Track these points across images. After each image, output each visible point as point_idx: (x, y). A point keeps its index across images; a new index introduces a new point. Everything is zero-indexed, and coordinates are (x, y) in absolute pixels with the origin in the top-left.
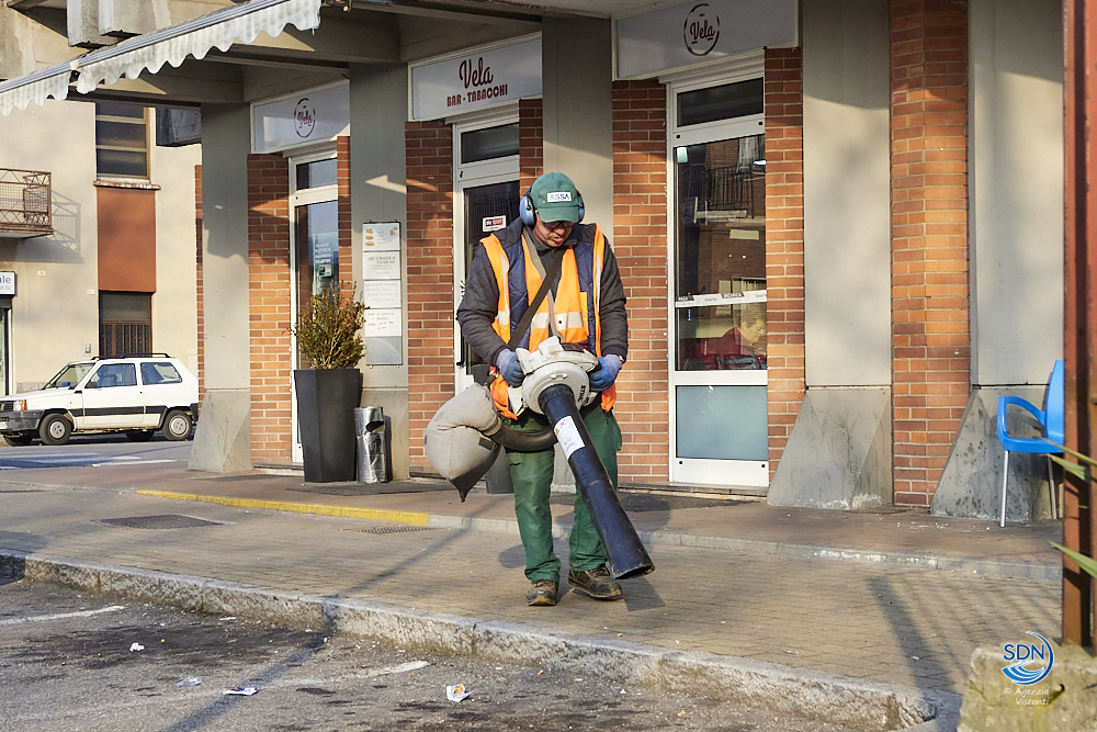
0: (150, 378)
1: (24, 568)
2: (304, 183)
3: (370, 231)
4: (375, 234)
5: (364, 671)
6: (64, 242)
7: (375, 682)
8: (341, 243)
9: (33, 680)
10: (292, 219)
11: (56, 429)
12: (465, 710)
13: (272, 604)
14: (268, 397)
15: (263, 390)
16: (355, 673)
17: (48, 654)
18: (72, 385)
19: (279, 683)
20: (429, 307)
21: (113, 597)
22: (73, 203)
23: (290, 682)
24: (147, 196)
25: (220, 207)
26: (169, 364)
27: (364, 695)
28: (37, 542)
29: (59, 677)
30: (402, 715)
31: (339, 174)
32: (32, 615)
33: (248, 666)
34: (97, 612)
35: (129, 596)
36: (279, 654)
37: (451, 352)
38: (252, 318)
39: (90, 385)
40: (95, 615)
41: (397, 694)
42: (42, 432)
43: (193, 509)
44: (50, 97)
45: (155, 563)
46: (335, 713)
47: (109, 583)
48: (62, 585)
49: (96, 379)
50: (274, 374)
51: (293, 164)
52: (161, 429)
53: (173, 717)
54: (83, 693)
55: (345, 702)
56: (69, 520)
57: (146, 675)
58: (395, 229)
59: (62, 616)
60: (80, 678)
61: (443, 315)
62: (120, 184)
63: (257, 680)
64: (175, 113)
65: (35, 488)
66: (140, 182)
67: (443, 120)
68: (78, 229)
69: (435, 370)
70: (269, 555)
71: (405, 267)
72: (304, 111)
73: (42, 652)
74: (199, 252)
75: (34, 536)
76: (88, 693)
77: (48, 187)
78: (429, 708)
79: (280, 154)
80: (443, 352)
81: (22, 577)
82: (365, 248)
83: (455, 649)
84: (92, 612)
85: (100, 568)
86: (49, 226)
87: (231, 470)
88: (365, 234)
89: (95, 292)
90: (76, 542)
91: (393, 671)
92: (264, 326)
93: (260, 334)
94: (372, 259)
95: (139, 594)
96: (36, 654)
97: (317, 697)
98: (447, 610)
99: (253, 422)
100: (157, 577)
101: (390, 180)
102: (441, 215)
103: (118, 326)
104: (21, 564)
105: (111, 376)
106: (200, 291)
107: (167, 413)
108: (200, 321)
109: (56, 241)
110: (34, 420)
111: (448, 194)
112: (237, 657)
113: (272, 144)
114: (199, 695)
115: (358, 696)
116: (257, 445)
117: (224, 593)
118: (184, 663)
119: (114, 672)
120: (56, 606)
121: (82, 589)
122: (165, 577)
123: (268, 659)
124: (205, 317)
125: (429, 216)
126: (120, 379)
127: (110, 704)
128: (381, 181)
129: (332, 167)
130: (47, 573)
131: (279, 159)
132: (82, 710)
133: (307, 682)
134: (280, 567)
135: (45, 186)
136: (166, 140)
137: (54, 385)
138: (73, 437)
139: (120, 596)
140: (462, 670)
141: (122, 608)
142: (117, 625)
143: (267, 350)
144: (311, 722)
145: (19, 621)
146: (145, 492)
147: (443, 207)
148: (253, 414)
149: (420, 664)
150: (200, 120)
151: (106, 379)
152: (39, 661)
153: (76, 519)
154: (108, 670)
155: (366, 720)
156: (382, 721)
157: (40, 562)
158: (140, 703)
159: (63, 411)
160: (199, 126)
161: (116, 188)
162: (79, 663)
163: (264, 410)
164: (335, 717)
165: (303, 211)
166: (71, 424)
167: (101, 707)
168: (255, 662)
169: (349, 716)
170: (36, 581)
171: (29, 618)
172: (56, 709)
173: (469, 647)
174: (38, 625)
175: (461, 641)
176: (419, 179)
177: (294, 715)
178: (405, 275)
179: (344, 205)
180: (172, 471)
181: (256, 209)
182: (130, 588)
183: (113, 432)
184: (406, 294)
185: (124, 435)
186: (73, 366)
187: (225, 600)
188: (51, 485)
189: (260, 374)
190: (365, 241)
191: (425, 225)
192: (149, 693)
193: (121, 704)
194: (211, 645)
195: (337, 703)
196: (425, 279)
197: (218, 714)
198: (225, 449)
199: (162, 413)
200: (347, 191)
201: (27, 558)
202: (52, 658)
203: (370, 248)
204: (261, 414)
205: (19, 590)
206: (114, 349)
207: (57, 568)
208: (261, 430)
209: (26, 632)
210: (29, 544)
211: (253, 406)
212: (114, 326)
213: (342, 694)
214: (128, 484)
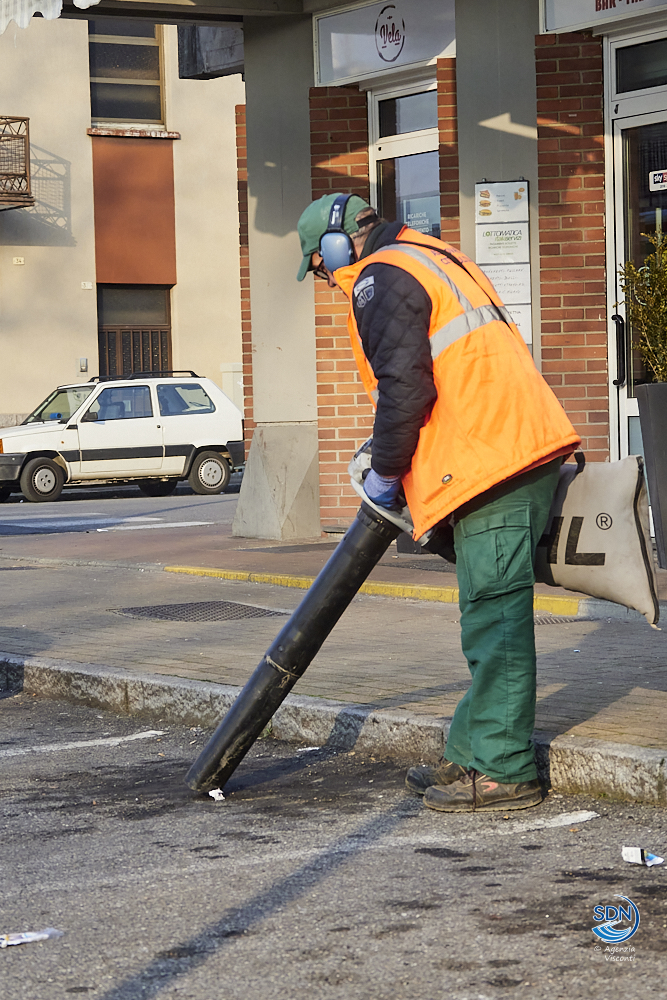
0: (170, 405)
1: (21, 677)
2: (389, 128)
3: (485, 194)
4: (492, 199)
5: (506, 825)
6: (49, 215)
7: (523, 840)
8: (444, 212)
9: (50, 835)
10: (373, 179)
11: (44, 480)
12: (656, 883)
13: (370, 728)
14: (343, 433)
15: (337, 423)
16: (494, 828)
17: (67, 799)
18: (63, 417)
19: (390, 841)
20: (570, 301)
21: (146, 718)
22: (61, 161)
23: (405, 840)
24: (161, 148)
25: (271, 164)
26: (197, 387)
27: (511, 860)
28: (37, 641)
29: (85, 830)
30: (568, 889)
31: (441, 112)
32: (38, 743)
33: (344, 816)
34: (126, 739)
35: (169, 717)
36: (386, 799)
37: (604, 365)
38: (319, 321)
39: (89, 417)
40: (125, 743)
41: (556, 859)
42: (24, 483)
43: (245, 593)
44: (38, 14)
45: (202, 671)
46: (472, 885)
47: (141, 699)
48: (74, 701)
49: (96, 408)
50: (350, 400)
51: (373, 101)
52: (186, 477)
53: (249, 888)
54: (121, 854)
55: (485, 869)
56: (77, 610)
57: (205, 829)
58: (522, 190)
59: (79, 744)
60: (113, 834)
61: (591, 313)
62: (123, 132)
63: (359, 836)
64: (204, 31)
65: (24, 564)
66: (152, 129)
67: (589, 31)
68: (67, 197)
69: (581, 393)
70: (359, 658)
71: (536, 244)
72: (389, 23)
73: (58, 795)
74: (244, 229)
75: (33, 633)
76: (128, 852)
77: (25, 139)
78: (605, 878)
79: (354, 86)
80: (592, 365)
81: (20, 689)
82: (479, 219)
83: (633, 794)
84: (119, 740)
85: (127, 678)
86: (28, 194)
87: (293, 536)
88: (478, 199)
89: (91, 285)
90: (91, 640)
91: (547, 824)
92: (336, 332)
93: (329, 343)
94: (488, 234)
95: (183, 714)
96: (51, 799)
97: (445, 861)
98: (618, 738)
99: (322, 469)
100: (207, 690)
101: (514, 120)
102: (588, 168)
103: (125, 333)
104: (18, 671)
105: (116, 404)
106: (245, 283)
107: (196, 455)
108: (246, 327)
109: (37, 215)
110: (12, 467)
111: (597, 138)
112: (326, 804)
113: (343, 72)
114: (280, 857)
115: (500, 861)
116: (328, 502)
117: (302, 712)
118: (255, 811)
119: (160, 825)
120: (70, 730)
121: (104, 707)
122: (218, 690)
123: (370, 807)
124: (254, 321)
125: (571, 170)
126: (128, 408)
127: (159, 870)
128: (502, 123)
129: (430, 104)
130: (55, 685)
131: (355, 94)
132: (123, 878)
133: (429, 839)
134: (378, 675)
135: (22, 137)
136: (193, 68)
137: (39, 418)
138: (66, 491)
139: (157, 717)
140: (646, 824)
141: (160, 733)
142: (155, 758)
143: (341, 366)
144: (440, 897)
145: (22, 752)
146: (177, 569)
147: (591, 157)
148: (321, 457)
149: (585, 816)
150: (241, 39)
151: (109, 408)
152: (53, 808)
153: (86, 609)
154: (150, 821)
155: (517, 895)
156: (540, 897)
157: (44, 670)
158: (200, 868)
159: (52, 454)
160: (239, 48)
161: (117, 137)
162: (111, 812)
163: (337, 452)
164: (474, 890)
165: (388, 167)
166: (62, 473)
167: (147, 873)
168: (352, 811)
169: (493, 889)
170: (39, 695)
171: (35, 748)
172: (87, 876)
173: (655, 791)
174: (48, 757)
175: (642, 783)
176: (555, 118)
177: (415, 887)
178: (537, 257)
179: (448, 158)
180: (210, 539)
181: (322, 166)
182: (170, 705)
183: (120, 482)
184: (538, 283)
185: (137, 488)
186: (64, 391)
187: (304, 723)
188: (47, 560)
189: (331, 401)
190: (479, 208)
191: (565, 184)
192: (211, 853)
193: (174, 870)
194: (289, 786)
195: (474, 870)
196: (565, 262)
197: (310, 885)
198: (283, 507)
199: (187, 455)
200: (451, 137)
201: (26, 663)
202: (73, 805)
203: (486, 219)
204: (332, 457)
205: (17, 708)
206: (119, 364)
207: (68, 678)
208: (333, 479)
209: (32, 768)
210: (26, 644)
211: (321, 446)
212: (118, 332)
213: (479, 857)
214: (151, 559)
